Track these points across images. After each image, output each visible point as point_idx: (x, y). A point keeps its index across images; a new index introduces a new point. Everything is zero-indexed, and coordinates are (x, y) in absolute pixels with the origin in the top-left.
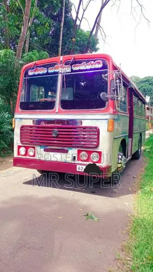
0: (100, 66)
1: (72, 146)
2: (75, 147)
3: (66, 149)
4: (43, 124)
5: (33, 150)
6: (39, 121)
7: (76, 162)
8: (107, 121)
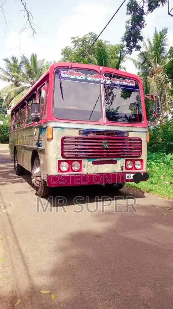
0: (134, 85)
1: (119, 157)
2: (124, 157)
3: (115, 159)
4: (91, 136)
5: (79, 165)
6: (87, 132)
7: (125, 171)
8: (146, 133)
